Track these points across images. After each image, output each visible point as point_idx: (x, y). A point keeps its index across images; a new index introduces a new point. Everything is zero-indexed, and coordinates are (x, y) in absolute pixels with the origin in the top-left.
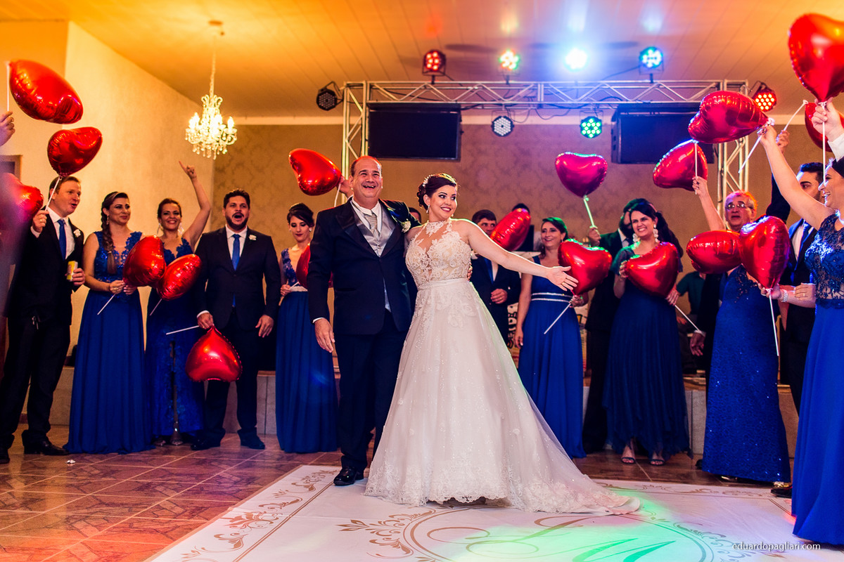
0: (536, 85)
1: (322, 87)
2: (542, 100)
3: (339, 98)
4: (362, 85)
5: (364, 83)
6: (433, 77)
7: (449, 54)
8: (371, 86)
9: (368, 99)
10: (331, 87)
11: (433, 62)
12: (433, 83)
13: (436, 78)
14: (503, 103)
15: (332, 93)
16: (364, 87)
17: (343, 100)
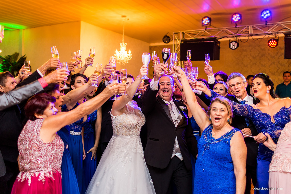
0: (248, 27)
1: (165, 35)
2: (252, 33)
3: (171, 38)
4: (179, 33)
5: (180, 32)
6: (206, 27)
7: (212, 17)
8: (183, 33)
9: (182, 38)
10: (168, 35)
11: (206, 21)
12: (206, 30)
13: (207, 28)
14: (234, 35)
15: (168, 37)
16: (180, 33)
17: (172, 39)
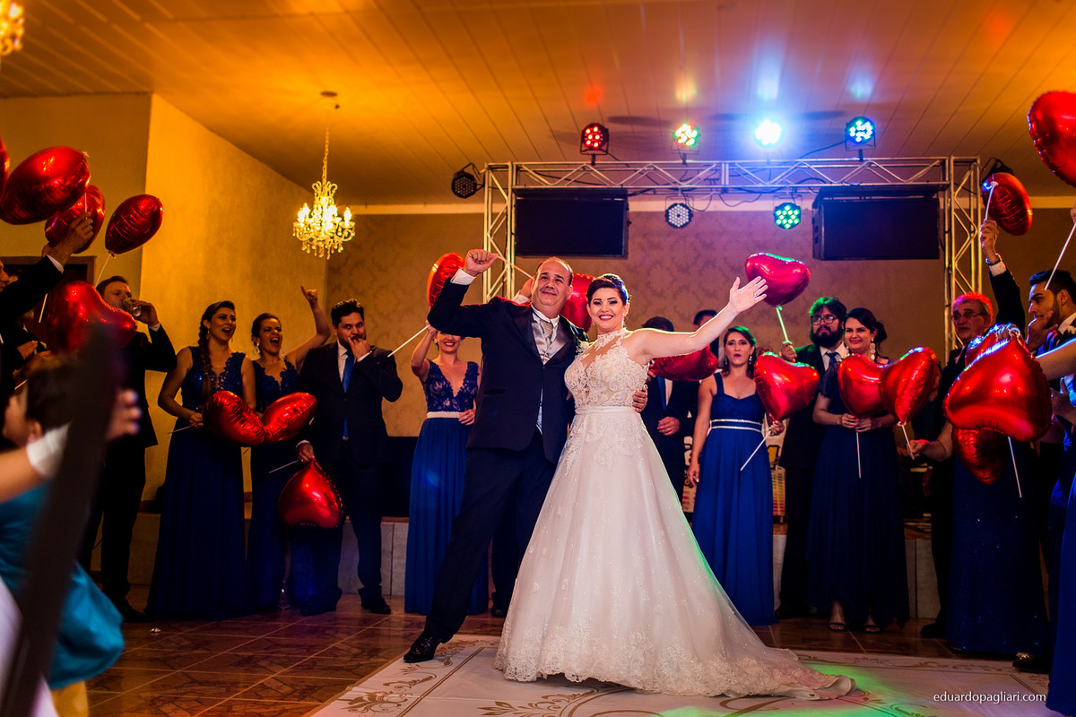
0: (720, 165)
1: (458, 169)
2: (727, 183)
3: (479, 182)
4: (507, 167)
5: (509, 164)
6: (594, 156)
7: (613, 128)
8: (518, 168)
9: (514, 183)
10: (469, 170)
11: (593, 138)
12: (593, 164)
13: (597, 157)
14: (679, 187)
15: (470, 177)
16: (510, 169)
17: (483, 186)
